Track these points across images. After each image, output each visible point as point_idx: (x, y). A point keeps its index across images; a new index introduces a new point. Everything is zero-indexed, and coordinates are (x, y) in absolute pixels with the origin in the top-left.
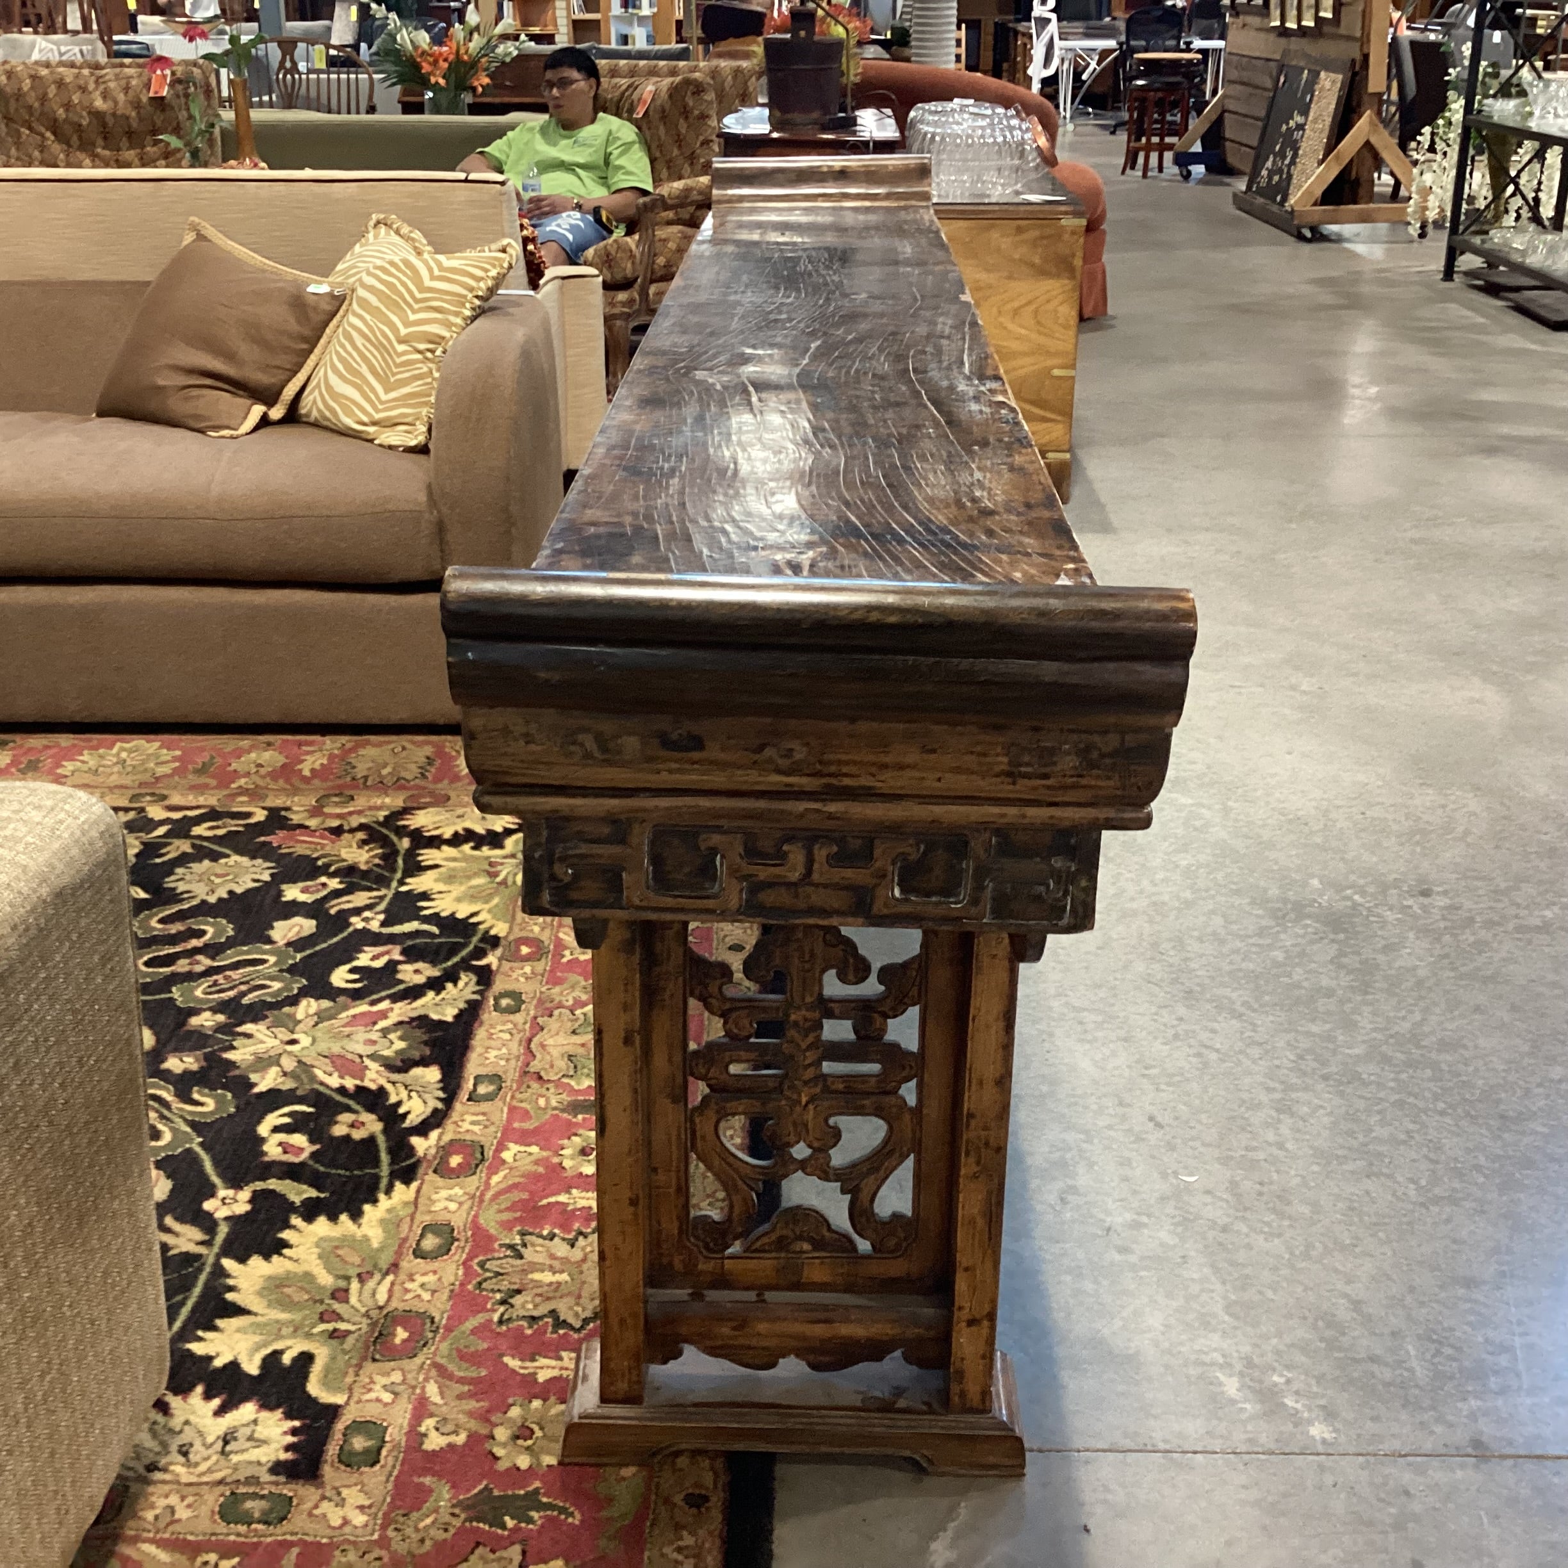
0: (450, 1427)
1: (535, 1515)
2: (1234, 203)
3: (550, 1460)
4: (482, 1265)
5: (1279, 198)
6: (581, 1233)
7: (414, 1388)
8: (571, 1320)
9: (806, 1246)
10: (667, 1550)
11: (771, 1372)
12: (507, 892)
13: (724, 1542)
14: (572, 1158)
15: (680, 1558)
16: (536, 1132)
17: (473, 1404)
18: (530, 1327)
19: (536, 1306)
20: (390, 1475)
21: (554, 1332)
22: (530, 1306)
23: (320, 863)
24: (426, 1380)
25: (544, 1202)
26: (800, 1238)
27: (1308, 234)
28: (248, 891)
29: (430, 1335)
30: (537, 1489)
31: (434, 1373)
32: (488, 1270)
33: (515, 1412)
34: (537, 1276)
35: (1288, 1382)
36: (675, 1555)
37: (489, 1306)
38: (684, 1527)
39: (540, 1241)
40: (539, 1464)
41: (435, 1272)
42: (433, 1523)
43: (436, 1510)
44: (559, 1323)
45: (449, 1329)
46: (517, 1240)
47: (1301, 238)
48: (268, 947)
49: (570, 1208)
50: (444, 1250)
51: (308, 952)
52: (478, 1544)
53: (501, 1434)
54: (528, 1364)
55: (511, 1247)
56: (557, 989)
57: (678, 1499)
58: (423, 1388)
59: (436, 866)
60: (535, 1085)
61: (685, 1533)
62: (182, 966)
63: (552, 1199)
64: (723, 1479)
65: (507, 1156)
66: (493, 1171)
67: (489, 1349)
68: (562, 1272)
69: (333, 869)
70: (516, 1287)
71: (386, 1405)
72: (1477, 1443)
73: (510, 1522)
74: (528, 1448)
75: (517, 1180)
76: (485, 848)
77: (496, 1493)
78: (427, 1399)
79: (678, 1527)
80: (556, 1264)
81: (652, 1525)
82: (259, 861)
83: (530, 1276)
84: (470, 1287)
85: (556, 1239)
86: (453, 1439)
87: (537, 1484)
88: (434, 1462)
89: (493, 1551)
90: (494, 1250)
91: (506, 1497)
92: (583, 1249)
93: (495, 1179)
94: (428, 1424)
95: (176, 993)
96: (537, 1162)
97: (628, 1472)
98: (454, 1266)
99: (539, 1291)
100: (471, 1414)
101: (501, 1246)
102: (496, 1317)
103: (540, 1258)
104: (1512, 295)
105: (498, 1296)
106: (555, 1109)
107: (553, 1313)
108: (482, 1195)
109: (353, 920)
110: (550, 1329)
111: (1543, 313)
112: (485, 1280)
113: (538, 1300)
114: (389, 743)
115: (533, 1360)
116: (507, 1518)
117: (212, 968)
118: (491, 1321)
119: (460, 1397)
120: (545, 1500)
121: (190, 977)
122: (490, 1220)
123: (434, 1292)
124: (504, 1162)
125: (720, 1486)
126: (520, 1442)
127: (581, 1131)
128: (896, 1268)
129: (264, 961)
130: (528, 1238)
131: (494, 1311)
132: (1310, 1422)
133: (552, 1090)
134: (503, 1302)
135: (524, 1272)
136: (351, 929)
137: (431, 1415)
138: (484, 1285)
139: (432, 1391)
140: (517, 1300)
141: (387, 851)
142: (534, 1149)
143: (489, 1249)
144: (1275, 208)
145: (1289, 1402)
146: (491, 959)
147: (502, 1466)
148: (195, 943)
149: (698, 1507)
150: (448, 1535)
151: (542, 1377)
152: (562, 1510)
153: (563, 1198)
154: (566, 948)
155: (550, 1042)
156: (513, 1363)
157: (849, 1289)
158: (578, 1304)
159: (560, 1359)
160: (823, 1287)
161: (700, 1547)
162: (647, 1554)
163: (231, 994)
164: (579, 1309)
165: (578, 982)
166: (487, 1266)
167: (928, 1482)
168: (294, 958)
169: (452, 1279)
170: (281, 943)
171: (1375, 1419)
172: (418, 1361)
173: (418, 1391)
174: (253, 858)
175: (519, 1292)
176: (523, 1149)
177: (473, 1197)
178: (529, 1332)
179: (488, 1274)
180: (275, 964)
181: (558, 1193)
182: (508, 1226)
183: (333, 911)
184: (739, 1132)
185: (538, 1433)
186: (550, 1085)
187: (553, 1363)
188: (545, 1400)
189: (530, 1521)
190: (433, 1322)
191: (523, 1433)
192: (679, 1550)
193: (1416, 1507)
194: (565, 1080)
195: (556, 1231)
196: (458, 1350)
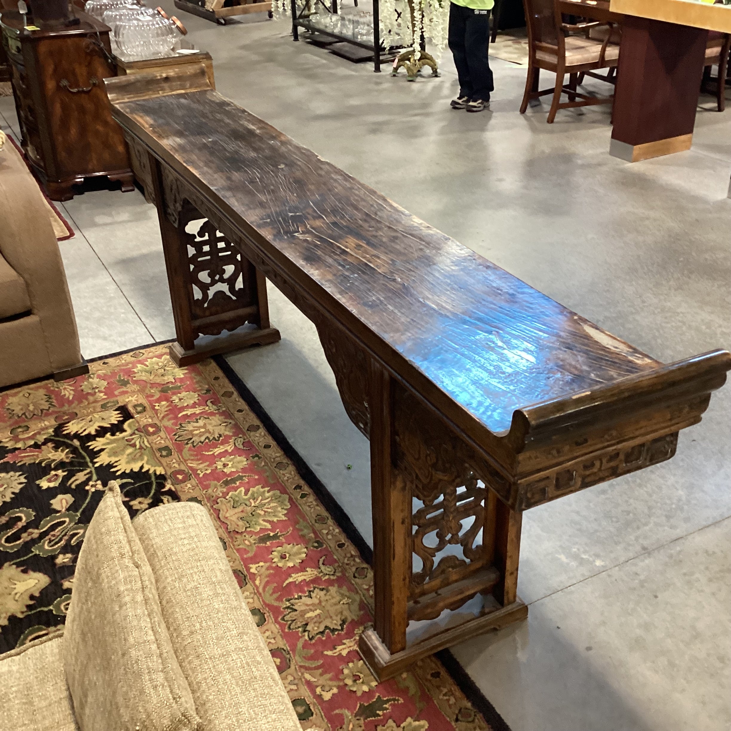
0: (327, 688)
1: (386, 706)
2: (176, 6)
3: (374, 684)
4: (283, 619)
5: (200, 3)
6: (310, 591)
7: (301, 679)
8: (336, 627)
9: (450, 569)
10: (441, 697)
11: (439, 617)
12: (147, 452)
13: (458, 685)
14: (280, 561)
15: (447, 698)
16: (255, 555)
17: (328, 676)
18: (323, 636)
19: (318, 627)
20: (322, 716)
21: (333, 635)
22: (316, 628)
23: (43, 465)
24: (302, 674)
25: (285, 585)
26: (449, 567)
27: (223, 22)
28: (21, 489)
29: (288, 656)
30: (379, 696)
31: (303, 670)
32: (287, 621)
33: (346, 671)
34: (308, 615)
35: (578, 550)
36: (445, 698)
37: (300, 635)
38: (440, 686)
39: (297, 601)
40: (372, 687)
41: (267, 630)
42: (353, 726)
43: (350, 721)
44: (333, 630)
45: (294, 651)
46: (288, 604)
47: (219, 23)
48: (58, 514)
49: (297, 583)
50: (263, 620)
51: (81, 510)
52: (376, 726)
53: (349, 682)
54: (335, 651)
55: (288, 608)
56: (210, 491)
57: (429, 677)
58: (304, 678)
59: (102, 450)
60: (238, 536)
61: (442, 688)
62: (25, 537)
63: (287, 582)
64: (439, 663)
65: (253, 570)
66: (254, 580)
67: (315, 652)
68: (316, 610)
69: (53, 466)
70: (304, 623)
71: (296, 690)
72: (644, 548)
73: (380, 713)
74: (363, 683)
75: (266, 579)
76: (118, 434)
77: (366, 704)
78: (309, 681)
79: (438, 687)
80: (311, 607)
81: (429, 691)
82: (12, 473)
83: (306, 616)
84: (286, 630)
85: (303, 598)
86: (332, 692)
87: (377, 694)
88: (333, 703)
89: (384, 726)
90: (282, 612)
91: (370, 704)
92: (316, 597)
93: (257, 582)
94: (318, 690)
95: (35, 551)
96: (268, 569)
97: (404, 675)
98: (273, 625)
99: (314, 620)
100: (331, 679)
101: (285, 608)
102: (306, 638)
103: (303, 608)
104: (329, 47)
105: (300, 629)
106: (255, 543)
107: (326, 627)
108: (258, 591)
109: (87, 488)
110: (331, 634)
111: (348, 55)
112: (290, 625)
113: (317, 625)
114: (20, 392)
115: (336, 649)
116: (378, 712)
117: (41, 533)
118: (306, 640)
119: (321, 675)
120: (385, 699)
121: (34, 542)
122: (271, 600)
123: (274, 638)
124: (254, 574)
125: (440, 667)
126: (358, 682)
127: (274, 549)
128: (478, 565)
129: (64, 522)
130: (291, 601)
131: (304, 636)
132: (594, 561)
133: (247, 536)
134: (305, 631)
135: (302, 616)
136: (90, 493)
137: (317, 686)
138: (291, 627)
139: (308, 676)
140: (309, 628)
141: (71, 449)
142: (261, 564)
143: (280, 613)
144: (201, 9)
145: (584, 556)
146: (168, 486)
147: (359, 694)
148: (20, 525)
149: (439, 677)
150: (363, 728)
151: (344, 653)
152: (394, 700)
153: (290, 580)
154: (197, 470)
155: (227, 515)
156: (329, 653)
157: (464, 578)
158: (333, 620)
159: (344, 644)
160: (456, 581)
161: (450, 690)
162: (435, 701)
163: (63, 542)
164: (335, 622)
165: (216, 484)
166: (286, 618)
167: (500, 633)
168: (77, 516)
169: (277, 631)
170: (64, 510)
171: (611, 552)
172: (292, 667)
173: (303, 680)
174: (7, 472)
175: (307, 624)
176: (257, 565)
177: (255, 594)
178: (324, 638)
179: (289, 622)
180: (70, 522)
181: (287, 579)
182: (279, 599)
183: (73, 486)
184: (335, 527)
185: (362, 676)
186: (244, 534)
187: (343, 646)
188: (353, 662)
189: (386, 709)
190: (284, 650)
191: (356, 678)
192: (445, 695)
193: (642, 577)
194: (248, 530)
195: (300, 594)
196: (304, 657)
